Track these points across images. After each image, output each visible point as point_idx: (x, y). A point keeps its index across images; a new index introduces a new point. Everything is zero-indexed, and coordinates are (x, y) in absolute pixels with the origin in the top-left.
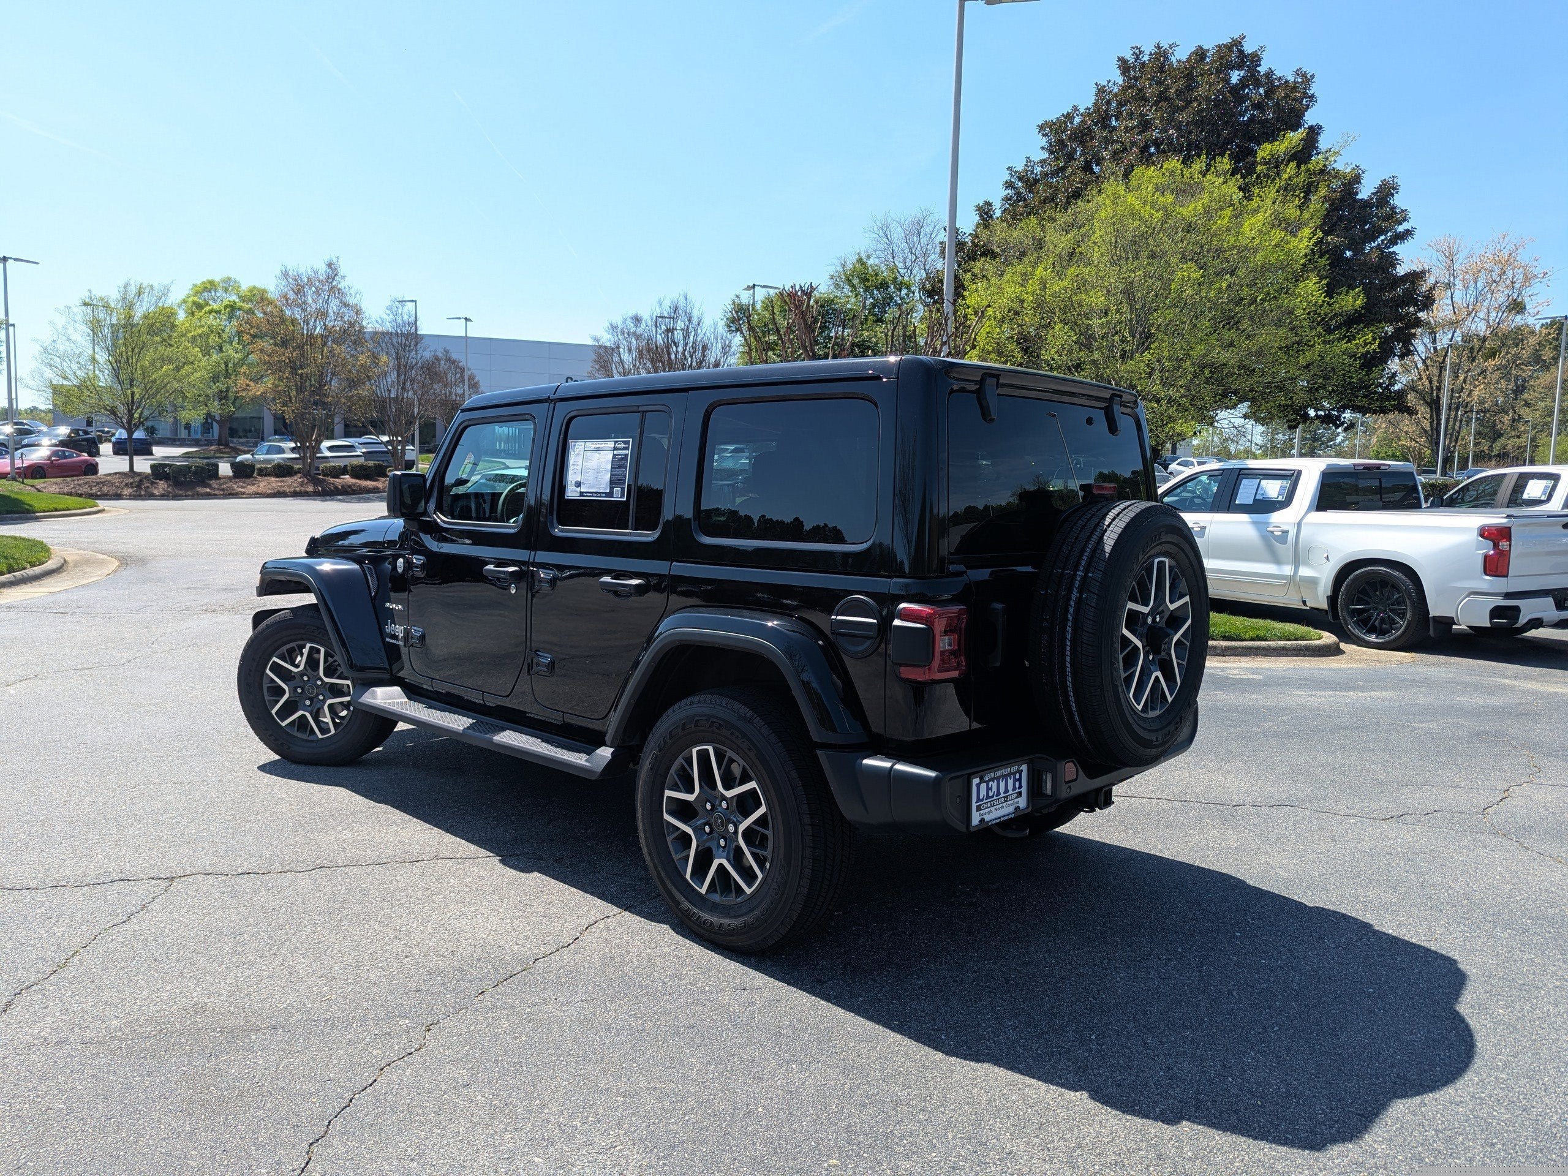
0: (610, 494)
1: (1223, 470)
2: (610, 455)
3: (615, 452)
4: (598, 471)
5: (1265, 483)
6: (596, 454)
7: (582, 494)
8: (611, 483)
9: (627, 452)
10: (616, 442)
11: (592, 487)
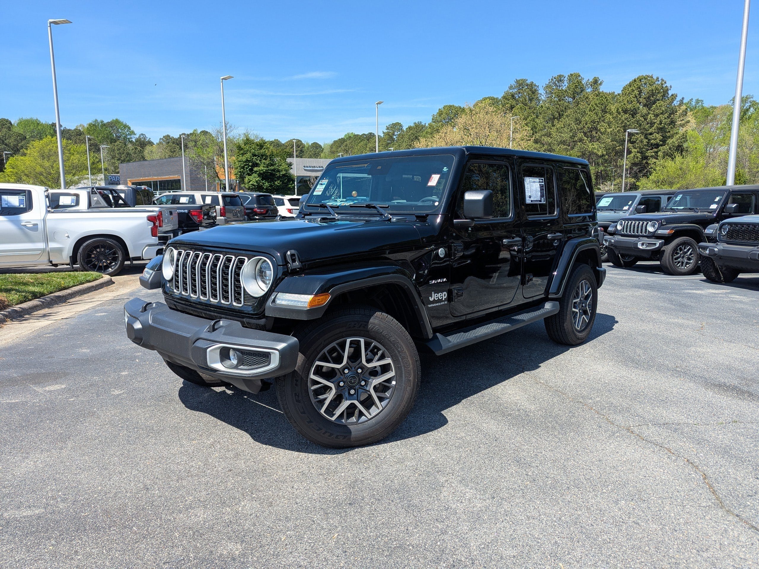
0: (541, 200)
3: (540, 183)
4: (536, 191)
7: (532, 201)
8: (540, 196)
9: (543, 183)
11: (535, 198)
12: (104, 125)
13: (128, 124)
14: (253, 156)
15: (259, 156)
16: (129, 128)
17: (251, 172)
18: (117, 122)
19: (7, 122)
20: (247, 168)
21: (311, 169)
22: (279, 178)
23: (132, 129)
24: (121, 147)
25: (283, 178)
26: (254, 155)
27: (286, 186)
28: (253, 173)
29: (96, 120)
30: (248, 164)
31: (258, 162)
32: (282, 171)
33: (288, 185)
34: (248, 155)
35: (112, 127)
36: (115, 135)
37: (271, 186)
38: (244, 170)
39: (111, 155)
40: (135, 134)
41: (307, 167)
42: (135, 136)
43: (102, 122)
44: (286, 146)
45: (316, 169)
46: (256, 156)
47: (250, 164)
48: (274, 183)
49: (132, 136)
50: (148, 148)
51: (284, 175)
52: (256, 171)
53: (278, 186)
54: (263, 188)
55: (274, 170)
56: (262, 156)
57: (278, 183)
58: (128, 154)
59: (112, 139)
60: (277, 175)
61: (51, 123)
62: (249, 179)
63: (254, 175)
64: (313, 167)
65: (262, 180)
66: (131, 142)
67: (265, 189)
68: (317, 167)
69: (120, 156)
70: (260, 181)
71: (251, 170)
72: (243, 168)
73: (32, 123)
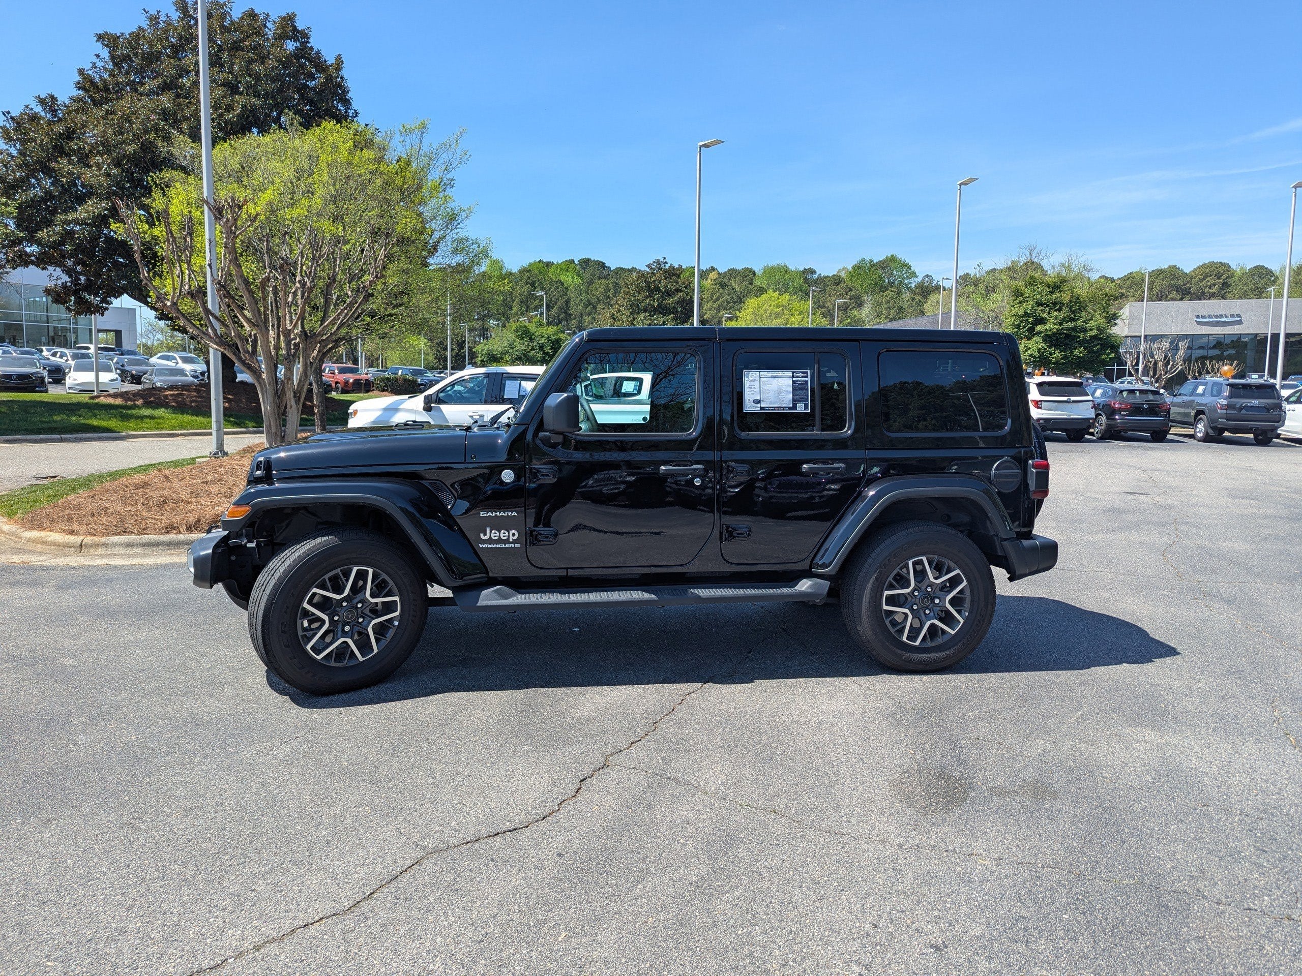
0: (794, 407)
1: (488, 374)
2: (790, 382)
3: (794, 379)
4: (779, 392)
5: (524, 383)
6: (775, 380)
7: (762, 408)
8: (794, 400)
9: (806, 379)
10: (793, 373)
11: (774, 404)
12: (873, 266)
13: (907, 262)
14: (1038, 306)
15: (1048, 306)
16: (909, 267)
17: (1031, 333)
18: (893, 259)
19: (750, 272)
20: (1024, 327)
21: (1211, 320)
22: (1082, 343)
23: (913, 269)
24: (891, 298)
25: (1093, 342)
26: (1040, 304)
27: (1098, 357)
28: (1033, 336)
29: (863, 260)
30: (1027, 320)
31: (1044, 315)
32: (1091, 330)
33: (1100, 355)
34: (1028, 306)
35: (883, 268)
36: (887, 281)
37: (1065, 357)
38: (1019, 330)
39: (876, 311)
40: (917, 277)
41: (1204, 317)
42: (916, 279)
43: (871, 261)
44: (1192, 277)
45: (1224, 319)
46: (1042, 305)
47: (1031, 320)
48: (1072, 352)
49: (911, 280)
50: (933, 297)
51: (1094, 337)
52: (1040, 333)
53: (1079, 357)
54: (1051, 362)
55: (1074, 329)
56: (1055, 304)
57: (1080, 353)
58: (900, 308)
59: (881, 286)
60: (1079, 337)
61: (802, 269)
62: (1025, 346)
63: (1036, 338)
64: (1216, 316)
65: (1049, 347)
66: (909, 289)
67: (1054, 363)
68: (1227, 317)
69: (889, 313)
70: (1045, 349)
71: (1031, 330)
72: (1018, 326)
73: (779, 271)
